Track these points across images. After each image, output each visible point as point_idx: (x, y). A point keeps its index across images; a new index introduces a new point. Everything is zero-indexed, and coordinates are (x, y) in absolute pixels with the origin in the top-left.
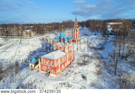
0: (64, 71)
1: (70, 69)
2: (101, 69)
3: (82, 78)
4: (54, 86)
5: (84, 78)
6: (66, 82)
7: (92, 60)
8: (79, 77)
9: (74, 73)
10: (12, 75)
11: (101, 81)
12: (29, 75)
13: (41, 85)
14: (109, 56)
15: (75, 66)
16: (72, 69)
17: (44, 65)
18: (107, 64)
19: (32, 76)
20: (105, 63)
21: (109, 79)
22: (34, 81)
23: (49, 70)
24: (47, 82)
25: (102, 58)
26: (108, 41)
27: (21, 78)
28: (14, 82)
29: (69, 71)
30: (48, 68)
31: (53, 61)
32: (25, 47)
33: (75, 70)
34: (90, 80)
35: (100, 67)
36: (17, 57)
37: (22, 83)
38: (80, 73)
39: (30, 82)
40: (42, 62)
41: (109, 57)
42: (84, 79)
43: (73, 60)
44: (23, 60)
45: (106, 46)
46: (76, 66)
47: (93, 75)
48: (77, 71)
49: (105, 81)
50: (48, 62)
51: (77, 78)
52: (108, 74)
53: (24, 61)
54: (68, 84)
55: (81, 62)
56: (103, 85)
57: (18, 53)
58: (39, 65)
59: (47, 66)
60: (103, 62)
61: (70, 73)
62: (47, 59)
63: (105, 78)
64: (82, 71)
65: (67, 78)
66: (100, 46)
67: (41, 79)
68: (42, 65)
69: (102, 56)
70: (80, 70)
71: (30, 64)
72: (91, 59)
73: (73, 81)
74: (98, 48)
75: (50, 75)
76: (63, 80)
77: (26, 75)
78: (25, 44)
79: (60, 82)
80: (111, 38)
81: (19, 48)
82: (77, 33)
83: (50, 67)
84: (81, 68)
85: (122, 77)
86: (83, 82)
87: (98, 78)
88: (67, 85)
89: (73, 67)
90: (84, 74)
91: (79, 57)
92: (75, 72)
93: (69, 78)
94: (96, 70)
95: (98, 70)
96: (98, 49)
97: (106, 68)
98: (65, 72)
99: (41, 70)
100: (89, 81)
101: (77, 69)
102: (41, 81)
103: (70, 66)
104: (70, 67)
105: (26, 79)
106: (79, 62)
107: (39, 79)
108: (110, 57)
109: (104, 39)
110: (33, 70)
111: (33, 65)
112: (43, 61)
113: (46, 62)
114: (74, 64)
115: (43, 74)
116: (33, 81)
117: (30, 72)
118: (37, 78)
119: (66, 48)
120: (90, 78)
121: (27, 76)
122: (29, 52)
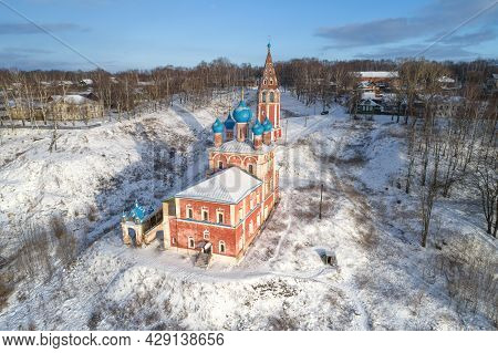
0: (257, 244)
1: (274, 234)
2: (372, 229)
3: (322, 264)
4: (235, 296)
5: (329, 261)
6: (277, 281)
7: (341, 198)
8: (311, 259)
9: (293, 248)
10: (51, 271)
11: (382, 268)
12: (130, 265)
13: (189, 299)
14: (391, 183)
15: (287, 222)
16: (282, 234)
17: (188, 227)
18: (389, 209)
19: (145, 269)
20: (381, 209)
21: (406, 260)
22: (158, 285)
23: (207, 242)
24: (208, 287)
25: (367, 191)
26: (373, 134)
27: (95, 280)
28: (70, 298)
29: (276, 241)
30: (201, 235)
31: (227, 207)
32: (77, 162)
33: (291, 237)
34: (349, 266)
35: (369, 222)
36: (52, 203)
37: (108, 296)
38: (312, 246)
39: (142, 289)
40: (179, 216)
41: (390, 188)
42: (328, 265)
43: (276, 204)
44: (76, 214)
45: (370, 152)
46: (293, 224)
47: (355, 251)
48: (299, 239)
49: (395, 265)
50: (203, 211)
51: (305, 262)
52: (401, 244)
53: (80, 216)
54: (284, 286)
55: (306, 208)
56: (393, 281)
57: (51, 187)
58: (165, 226)
59: (200, 229)
60: (374, 204)
61: (278, 247)
62: (197, 204)
63: (395, 258)
64: (316, 238)
65: (275, 266)
66: (351, 151)
67: (182, 275)
68: (175, 227)
69: (364, 185)
70: (311, 236)
71: (126, 227)
72: (337, 198)
73: (297, 274)
74: (347, 158)
75: (211, 262)
76: (261, 274)
77: (114, 267)
78: (74, 150)
79: (256, 281)
80: (380, 123)
81: (52, 168)
82: (272, 108)
83: (211, 229)
84: (310, 229)
85: (446, 250)
86: (330, 275)
87: (372, 260)
88: (279, 290)
89: (284, 226)
90: (327, 249)
91: (295, 192)
92: (295, 244)
93: (283, 266)
94: (361, 233)
95: (366, 232)
96: (346, 162)
97: (386, 223)
98: (263, 246)
99: (173, 245)
100: (347, 269)
101: (299, 232)
102: (183, 283)
103: (270, 224)
104: (273, 229)
105: (121, 283)
106: (298, 208)
107: (175, 276)
108: (396, 189)
109: (357, 127)
110: (140, 245)
111: (139, 229)
112: (183, 212)
113: (195, 214)
114: (284, 216)
115: (184, 258)
116: (151, 286)
117: (128, 254)
118: (167, 273)
119: (258, 162)
120: (350, 261)
121: (122, 271)
122: (96, 182)
